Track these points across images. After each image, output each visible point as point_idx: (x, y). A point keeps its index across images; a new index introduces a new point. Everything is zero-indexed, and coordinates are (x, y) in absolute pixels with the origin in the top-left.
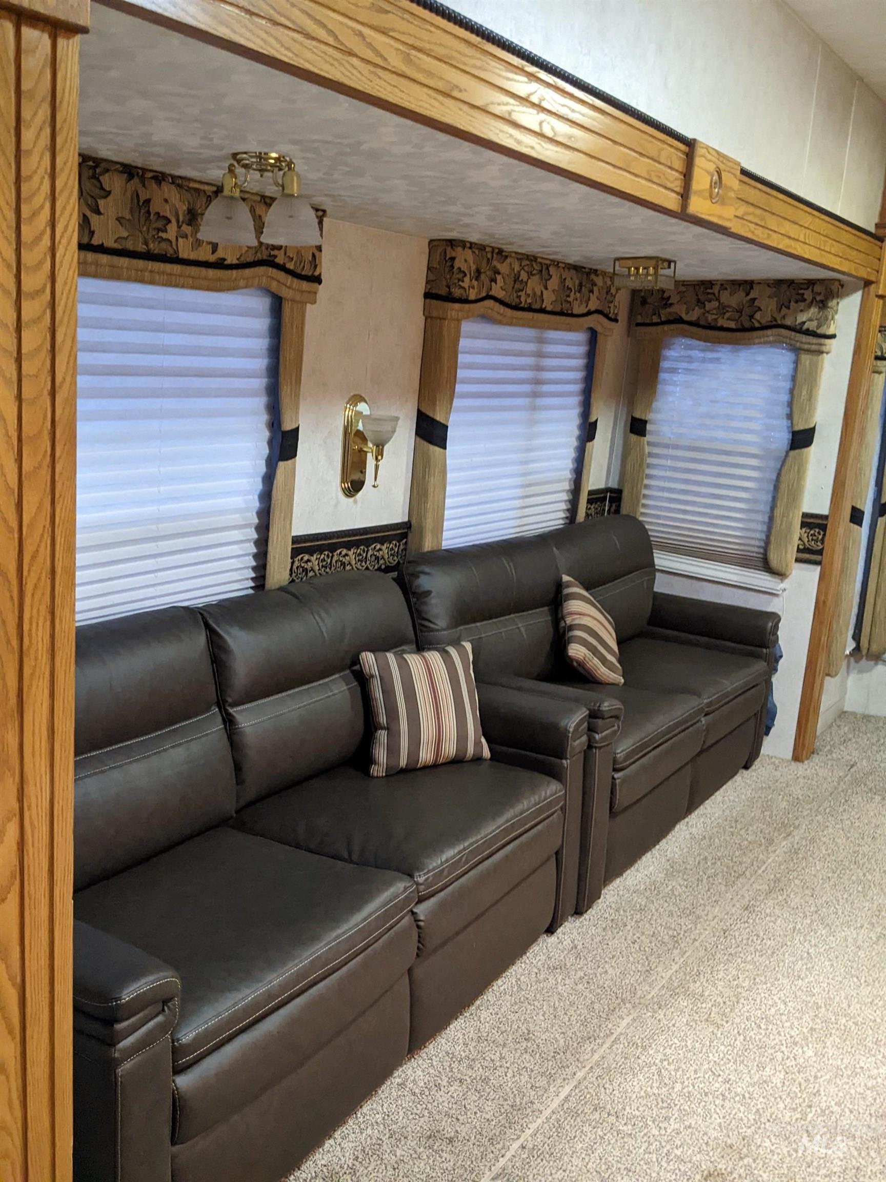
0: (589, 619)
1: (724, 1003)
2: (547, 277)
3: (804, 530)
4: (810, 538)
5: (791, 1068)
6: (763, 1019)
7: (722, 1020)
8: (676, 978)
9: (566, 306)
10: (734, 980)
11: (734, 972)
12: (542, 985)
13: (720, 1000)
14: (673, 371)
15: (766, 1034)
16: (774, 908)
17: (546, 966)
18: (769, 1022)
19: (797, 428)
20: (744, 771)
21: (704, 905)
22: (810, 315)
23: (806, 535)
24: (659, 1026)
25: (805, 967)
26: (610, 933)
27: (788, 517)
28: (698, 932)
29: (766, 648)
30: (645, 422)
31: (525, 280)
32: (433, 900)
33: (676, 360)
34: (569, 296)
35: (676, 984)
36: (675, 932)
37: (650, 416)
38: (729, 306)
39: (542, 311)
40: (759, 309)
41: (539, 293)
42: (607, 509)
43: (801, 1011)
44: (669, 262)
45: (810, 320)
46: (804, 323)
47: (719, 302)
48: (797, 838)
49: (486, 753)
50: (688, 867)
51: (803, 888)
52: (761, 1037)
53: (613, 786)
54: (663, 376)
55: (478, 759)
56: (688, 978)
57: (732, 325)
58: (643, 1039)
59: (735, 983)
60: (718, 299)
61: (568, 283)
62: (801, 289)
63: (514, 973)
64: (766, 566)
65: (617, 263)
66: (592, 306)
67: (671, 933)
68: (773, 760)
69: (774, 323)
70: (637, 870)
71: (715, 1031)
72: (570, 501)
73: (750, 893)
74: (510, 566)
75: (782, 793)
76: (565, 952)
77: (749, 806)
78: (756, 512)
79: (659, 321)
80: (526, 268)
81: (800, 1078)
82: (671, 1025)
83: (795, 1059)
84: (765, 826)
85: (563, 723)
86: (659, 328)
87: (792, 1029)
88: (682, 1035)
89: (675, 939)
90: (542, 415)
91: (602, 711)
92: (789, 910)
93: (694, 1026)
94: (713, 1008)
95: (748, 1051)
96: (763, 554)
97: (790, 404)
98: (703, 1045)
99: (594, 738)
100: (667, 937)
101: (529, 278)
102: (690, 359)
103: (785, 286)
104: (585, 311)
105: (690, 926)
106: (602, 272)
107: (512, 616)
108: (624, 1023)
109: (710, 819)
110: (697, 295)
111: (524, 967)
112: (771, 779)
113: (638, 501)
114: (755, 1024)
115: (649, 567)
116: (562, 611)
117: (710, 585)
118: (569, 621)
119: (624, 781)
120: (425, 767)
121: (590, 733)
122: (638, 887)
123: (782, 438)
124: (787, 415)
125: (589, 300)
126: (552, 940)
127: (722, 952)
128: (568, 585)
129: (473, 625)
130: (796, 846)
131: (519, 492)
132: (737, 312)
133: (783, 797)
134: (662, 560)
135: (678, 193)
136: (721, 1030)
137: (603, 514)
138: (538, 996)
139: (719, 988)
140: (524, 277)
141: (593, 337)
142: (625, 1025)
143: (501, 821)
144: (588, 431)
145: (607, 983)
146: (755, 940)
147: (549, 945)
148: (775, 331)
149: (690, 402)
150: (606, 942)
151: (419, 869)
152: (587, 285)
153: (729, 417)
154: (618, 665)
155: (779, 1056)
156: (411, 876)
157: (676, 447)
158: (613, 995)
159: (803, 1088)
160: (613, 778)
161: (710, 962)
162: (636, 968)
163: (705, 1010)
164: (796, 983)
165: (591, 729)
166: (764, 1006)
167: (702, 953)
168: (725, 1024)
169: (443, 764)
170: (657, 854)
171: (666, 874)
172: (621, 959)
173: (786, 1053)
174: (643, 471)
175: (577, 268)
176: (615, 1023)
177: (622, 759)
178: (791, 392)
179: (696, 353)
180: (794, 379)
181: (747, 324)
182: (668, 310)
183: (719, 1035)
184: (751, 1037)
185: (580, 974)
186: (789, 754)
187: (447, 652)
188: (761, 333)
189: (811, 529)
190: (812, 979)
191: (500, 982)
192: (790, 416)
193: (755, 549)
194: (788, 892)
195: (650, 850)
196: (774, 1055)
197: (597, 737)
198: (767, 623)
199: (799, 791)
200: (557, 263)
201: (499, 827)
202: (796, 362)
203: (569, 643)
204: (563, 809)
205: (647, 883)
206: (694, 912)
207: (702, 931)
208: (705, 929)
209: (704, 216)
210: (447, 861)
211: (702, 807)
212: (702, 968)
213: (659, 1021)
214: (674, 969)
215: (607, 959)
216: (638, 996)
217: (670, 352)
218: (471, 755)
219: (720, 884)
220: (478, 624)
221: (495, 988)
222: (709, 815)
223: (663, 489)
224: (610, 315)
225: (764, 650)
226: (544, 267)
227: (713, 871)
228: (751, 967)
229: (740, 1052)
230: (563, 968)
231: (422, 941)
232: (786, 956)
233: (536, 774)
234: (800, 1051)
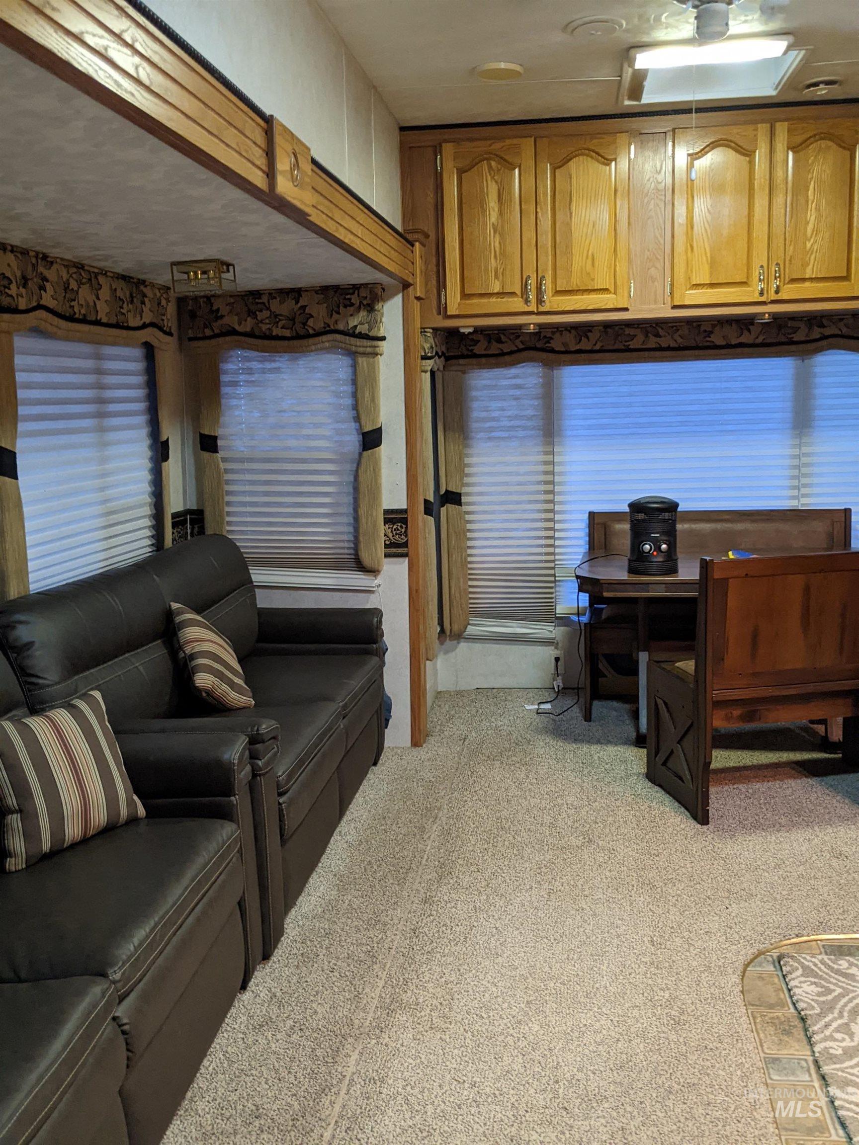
0: (210, 644)
1: (441, 1004)
2: (97, 287)
3: (387, 526)
4: (394, 532)
5: (525, 1049)
6: (481, 1008)
7: (446, 1023)
8: (386, 995)
9: (121, 318)
10: (442, 977)
11: (439, 970)
12: (253, 1050)
13: (435, 1002)
14: (235, 384)
15: (490, 1022)
16: (450, 893)
17: (251, 1027)
18: (488, 1009)
19: (366, 429)
20: (373, 767)
21: (387, 911)
22: (360, 319)
23: (390, 530)
24: (389, 1051)
25: (498, 942)
26: (305, 969)
27: (372, 515)
28: (390, 939)
29: (375, 643)
30: (215, 438)
31: (76, 289)
32: (133, 996)
33: (236, 372)
34: (122, 307)
35: (388, 1001)
36: (369, 947)
37: (219, 432)
38: (281, 315)
39: (98, 323)
40: (312, 316)
41: (92, 304)
42: (189, 531)
43: (511, 988)
44: (228, 265)
45: (361, 323)
46: (356, 327)
47: (271, 311)
48: (444, 819)
49: (141, 811)
50: (357, 876)
51: (467, 865)
52: (486, 1027)
53: (281, 811)
54: (225, 390)
55: (133, 820)
56: (397, 990)
57: (287, 333)
58: (377, 1071)
59: (443, 979)
60: (268, 309)
61: (119, 293)
62: (348, 294)
63: (218, 1047)
64: (360, 566)
65: (175, 268)
66: (148, 318)
67: (364, 949)
68: (395, 750)
69: (328, 329)
70: (309, 895)
71: (443, 1037)
72: (153, 527)
73: (423, 885)
74: (114, 601)
75: (415, 780)
76: (266, 1005)
77: (390, 800)
78: (342, 514)
79: (212, 334)
80: (74, 276)
81: (536, 1056)
82: (399, 1046)
83: (525, 1038)
84: (412, 816)
85: (226, 756)
86: (213, 342)
87: (511, 1008)
88: (414, 1053)
89: (371, 954)
90: (112, 436)
91: (262, 734)
92: (464, 890)
93: (422, 1039)
94: (432, 1013)
95: (481, 1046)
96: (355, 555)
97: (355, 407)
98: (438, 1055)
99: (258, 765)
100: (362, 955)
101: (79, 287)
102: (250, 371)
103: (331, 293)
104: (140, 323)
105: (380, 937)
106: (150, 283)
107: (127, 655)
108: (352, 1061)
109: (360, 822)
110: (247, 306)
111: (227, 1036)
112: (400, 769)
113: (223, 519)
114: (477, 1015)
115: (247, 583)
116: (178, 641)
117: (307, 593)
118: (188, 650)
119: (291, 802)
120: (74, 846)
121: (253, 761)
122: (315, 912)
123: (353, 441)
124: (354, 418)
125: (143, 311)
126: (247, 996)
127: (420, 953)
128: (180, 612)
129: (88, 673)
130: (446, 828)
131: (102, 522)
132: (291, 320)
133: (417, 783)
134: (259, 576)
135: (264, 172)
136: (447, 1033)
137: (186, 539)
138: (253, 1063)
139: (431, 990)
140: (73, 285)
141: (150, 352)
142: (354, 1062)
143: (185, 881)
144: (160, 451)
145: (320, 1023)
146: (445, 931)
147: (246, 1002)
148: (330, 337)
149: (257, 415)
150: (304, 980)
151: (112, 965)
152: (138, 297)
153: (299, 425)
154: (246, 687)
155: (510, 1040)
156: (104, 975)
157: (251, 460)
158: (332, 1034)
159: (544, 1065)
160: (280, 804)
161: (413, 966)
162: (344, 997)
163: (426, 1018)
164: (497, 961)
165: (254, 756)
166: (477, 994)
167: (402, 960)
168: (449, 1026)
169: (93, 836)
170: (322, 872)
171: (338, 890)
172: (325, 992)
173: (515, 1035)
174: (223, 489)
175: (124, 278)
176: (344, 1064)
177: (284, 782)
178: (355, 395)
179: (255, 365)
180: (354, 382)
181: (302, 332)
182: (220, 322)
183: (448, 1040)
184: (478, 1031)
185: (290, 1023)
186: (409, 744)
187: (74, 707)
188: (316, 339)
189: (394, 524)
190: (509, 952)
191: (206, 1062)
192: (357, 419)
193: (344, 548)
194: (457, 874)
195: (314, 869)
196: (506, 1042)
197: (260, 763)
198: (373, 619)
199: (429, 774)
200: (104, 273)
201: (186, 888)
202: (354, 366)
203: (194, 674)
204: (240, 851)
205: (324, 905)
206: (379, 921)
207: (393, 937)
208: (396, 935)
209: (289, 199)
210: (140, 945)
211: (347, 812)
212: (407, 975)
213: (386, 1045)
214: (381, 986)
215: (312, 998)
216: (357, 1027)
217: (229, 365)
218: (125, 818)
219: (392, 884)
220: (92, 671)
221: (202, 1070)
222: (357, 819)
223: (244, 504)
224: (165, 329)
225: (374, 646)
226: (93, 275)
227: (381, 873)
228: (451, 959)
229: (474, 1050)
230: (270, 1023)
231: (130, 1048)
232: (478, 938)
233: (206, 821)
234: (526, 1028)
